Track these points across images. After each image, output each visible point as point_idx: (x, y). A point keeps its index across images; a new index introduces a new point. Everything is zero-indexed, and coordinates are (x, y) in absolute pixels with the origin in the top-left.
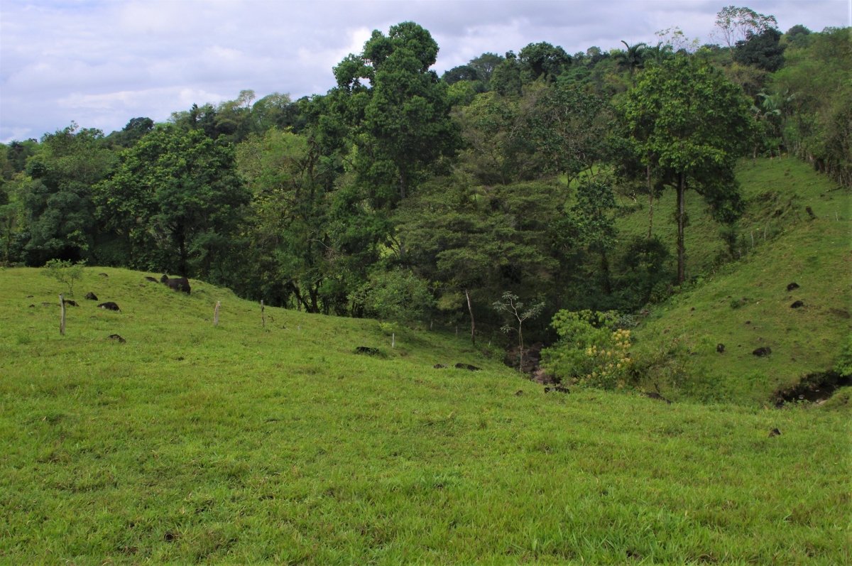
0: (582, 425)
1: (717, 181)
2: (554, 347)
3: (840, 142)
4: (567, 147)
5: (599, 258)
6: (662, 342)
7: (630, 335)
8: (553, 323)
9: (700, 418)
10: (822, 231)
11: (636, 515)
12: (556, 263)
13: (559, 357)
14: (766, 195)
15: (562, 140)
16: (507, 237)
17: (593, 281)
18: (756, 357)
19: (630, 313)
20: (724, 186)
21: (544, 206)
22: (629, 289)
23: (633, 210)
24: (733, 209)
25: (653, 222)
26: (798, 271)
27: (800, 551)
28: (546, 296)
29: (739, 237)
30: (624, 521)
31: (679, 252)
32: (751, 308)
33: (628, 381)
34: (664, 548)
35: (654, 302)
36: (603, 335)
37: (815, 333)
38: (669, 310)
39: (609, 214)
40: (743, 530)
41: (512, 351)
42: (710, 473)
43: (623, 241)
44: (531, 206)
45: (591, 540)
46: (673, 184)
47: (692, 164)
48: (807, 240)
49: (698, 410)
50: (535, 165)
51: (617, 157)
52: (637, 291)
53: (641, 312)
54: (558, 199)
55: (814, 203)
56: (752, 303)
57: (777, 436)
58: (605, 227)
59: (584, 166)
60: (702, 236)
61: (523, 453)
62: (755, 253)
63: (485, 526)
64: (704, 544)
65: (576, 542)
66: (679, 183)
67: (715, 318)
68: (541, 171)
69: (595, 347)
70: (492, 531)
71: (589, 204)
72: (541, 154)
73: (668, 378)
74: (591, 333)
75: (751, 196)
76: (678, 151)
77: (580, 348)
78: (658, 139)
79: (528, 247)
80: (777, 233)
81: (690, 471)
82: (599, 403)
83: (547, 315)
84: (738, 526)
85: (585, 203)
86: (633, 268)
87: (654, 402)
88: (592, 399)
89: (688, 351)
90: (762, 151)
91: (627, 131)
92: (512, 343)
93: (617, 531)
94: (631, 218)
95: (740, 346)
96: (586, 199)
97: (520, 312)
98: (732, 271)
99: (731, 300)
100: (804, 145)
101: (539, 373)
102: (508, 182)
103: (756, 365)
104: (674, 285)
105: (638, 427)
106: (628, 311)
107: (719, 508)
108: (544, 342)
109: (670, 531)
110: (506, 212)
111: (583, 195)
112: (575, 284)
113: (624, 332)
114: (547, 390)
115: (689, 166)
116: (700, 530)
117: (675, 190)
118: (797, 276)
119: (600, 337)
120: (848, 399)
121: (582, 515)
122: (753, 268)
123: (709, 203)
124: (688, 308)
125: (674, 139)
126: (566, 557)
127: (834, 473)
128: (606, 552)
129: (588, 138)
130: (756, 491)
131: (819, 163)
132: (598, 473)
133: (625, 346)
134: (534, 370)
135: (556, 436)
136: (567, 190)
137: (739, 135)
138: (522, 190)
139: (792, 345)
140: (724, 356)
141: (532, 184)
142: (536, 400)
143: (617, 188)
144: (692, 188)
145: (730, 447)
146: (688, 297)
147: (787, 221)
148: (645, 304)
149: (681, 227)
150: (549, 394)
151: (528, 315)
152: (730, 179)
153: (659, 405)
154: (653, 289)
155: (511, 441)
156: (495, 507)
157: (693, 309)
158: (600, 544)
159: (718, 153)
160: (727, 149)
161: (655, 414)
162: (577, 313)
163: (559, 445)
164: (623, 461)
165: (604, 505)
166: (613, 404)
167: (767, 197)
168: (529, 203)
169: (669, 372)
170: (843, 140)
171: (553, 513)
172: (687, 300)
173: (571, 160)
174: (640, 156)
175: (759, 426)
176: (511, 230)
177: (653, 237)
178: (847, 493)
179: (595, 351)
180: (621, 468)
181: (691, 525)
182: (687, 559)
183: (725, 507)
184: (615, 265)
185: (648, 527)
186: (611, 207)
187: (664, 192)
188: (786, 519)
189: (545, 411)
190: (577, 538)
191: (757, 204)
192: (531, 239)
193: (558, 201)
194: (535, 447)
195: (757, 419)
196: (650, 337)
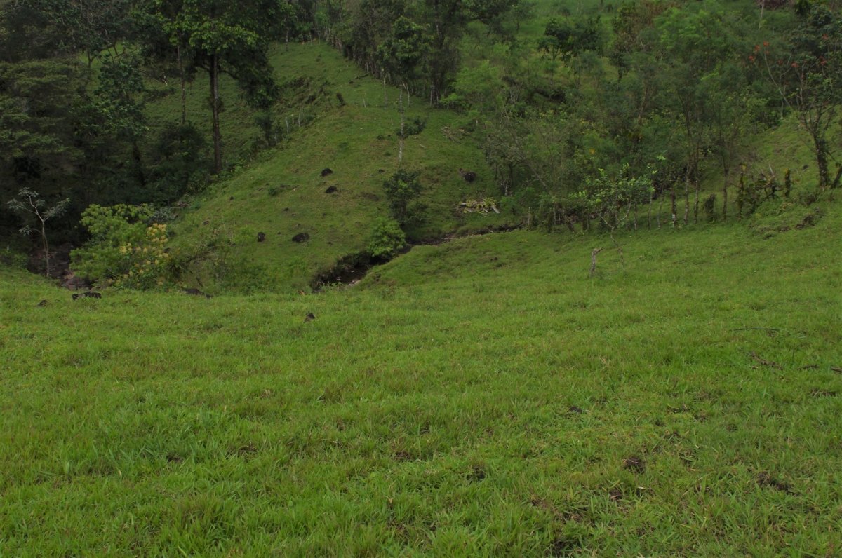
0: (115, 331)
1: (250, 65)
2: (85, 247)
3: (365, 30)
4: (85, 21)
5: (130, 148)
6: (202, 235)
7: (166, 229)
8: (83, 220)
9: (239, 311)
10: (352, 117)
11: (175, 418)
12: (80, 153)
13: (91, 258)
14: (299, 81)
15: (79, 13)
16: (19, 124)
17: (123, 172)
18: (295, 243)
19: (167, 205)
20: (257, 71)
21: (62, 88)
22: (164, 179)
23: (164, 94)
24: (268, 95)
25: (187, 107)
26: (331, 157)
27: (332, 427)
28: (72, 191)
29: (275, 123)
30: (163, 427)
31: (215, 139)
32: (289, 195)
33: (169, 277)
34: (205, 447)
35: (191, 193)
36: (138, 231)
37: (348, 216)
38: (207, 200)
39: (138, 98)
40: (280, 416)
41: (36, 255)
42: (249, 364)
43: (155, 129)
44: (46, 88)
45: (128, 452)
46: (206, 66)
47: (225, 46)
48: (338, 126)
49: (237, 302)
50: (48, 41)
51: (144, 35)
52: (173, 181)
53: (178, 204)
54: (78, 81)
55: (343, 89)
56: (290, 190)
57: (312, 320)
58: (135, 112)
59: (106, 43)
60: (238, 122)
61: (50, 370)
62: (290, 139)
63: (8, 458)
64: (243, 436)
65: (112, 457)
66: (212, 66)
67: (254, 207)
68: (56, 48)
69: (129, 244)
70: (16, 462)
71: (114, 88)
72: (55, 28)
73: (210, 271)
74: (125, 229)
75: (284, 82)
76: (209, 32)
77: (114, 246)
78: (187, 17)
79: (46, 136)
80: (310, 119)
81: (229, 365)
82: (135, 305)
83: (74, 213)
84: (276, 413)
85: (109, 86)
86: (168, 157)
87: (193, 298)
88: (127, 302)
89: (229, 242)
90: (294, 35)
91: (153, 6)
92: (35, 246)
93: (155, 438)
94: (162, 103)
95: (279, 233)
96: (111, 82)
97: (42, 210)
98: (269, 158)
99: (268, 187)
100: (333, 31)
101: (70, 277)
102: (16, 59)
103: (295, 251)
104: (212, 174)
105: (176, 326)
106: (165, 203)
107: (257, 398)
108: (73, 243)
109: (210, 427)
110: (16, 96)
111: (107, 77)
112: (104, 177)
113: (160, 226)
114: (75, 296)
115: (222, 48)
116: (239, 422)
117: (208, 73)
118: (331, 161)
119: (134, 233)
120: (379, 277)
121: (119, 428)
122: (289, 154)
123: (244, 88)
124: (226, 198)
125: (204, 19)
126: (103, 474)
127: (362, 350)
128: (146, 461)
129: (109, 12)
130: (292, 377)
131: (347, 50)
132: (134, 379)
133: (162, 241)
134: (64, 274)
135: (87, 346)
136: (88, 71)
137: (270, 17)
138: (33, 69)
139: (328, 229)
140: (264, 244)
141: (45, 63)
142: (63, 308)
143: (145, 70)
144: (226, 72)
145: (268, 336)
146: (226, 186)
147: (320, 107)
148: (182, 195)
149: (216, 113)
150: (79, 301)
151: (51, 213)
152: (264, 63)
153: (199, 301)
154: (190, 179)
155: (35, 358)
156: (18, 434)
157: (232, 198)
158: (138, 455)
159: (251, 36)
160: (260, 32)
161: (193, 311)
162: (109, 208)
163: (90, 356)
164: (160, 364)
165: (141, 413)
166: (149, 305)
167: (299, 83)
168: (44, 85)
169: (210, 265)
170: (368, 29)
171: (86, 431)
172: (225, 189)
173: (91, 37)
174: (169, 35)
175: (296, 313)
176: (24, 116)
177: (187, 123)
178: (372, 367)
179: (130, 249)
180: (159, 372)
181: (230, 419)
182: (228, 453)
183: (263, 396)
184: (148, 154)
185: (188, 429)
186: (139, 90)
187: (196, 75)
188: (320, 399)
189: (73, 321)
190: (114, 453)
191: (291, 89)
192: (50, 127)
193: (78, 83)
194: (63, 362)
195: (293, 305)
196: (189, 230)
